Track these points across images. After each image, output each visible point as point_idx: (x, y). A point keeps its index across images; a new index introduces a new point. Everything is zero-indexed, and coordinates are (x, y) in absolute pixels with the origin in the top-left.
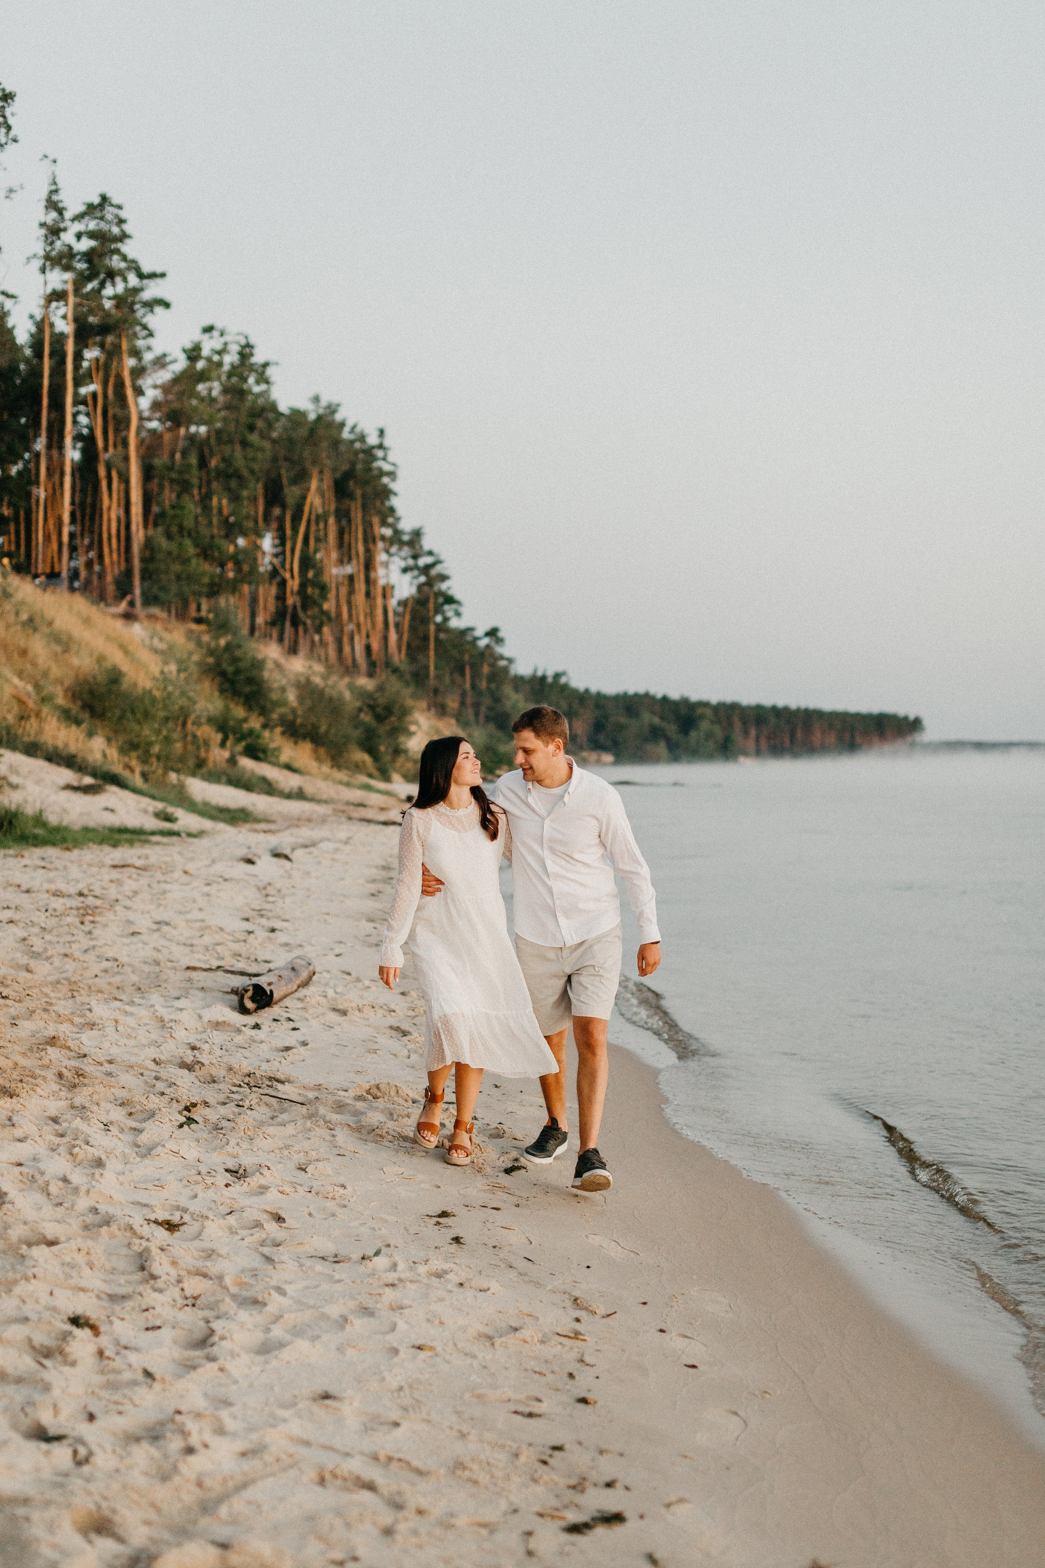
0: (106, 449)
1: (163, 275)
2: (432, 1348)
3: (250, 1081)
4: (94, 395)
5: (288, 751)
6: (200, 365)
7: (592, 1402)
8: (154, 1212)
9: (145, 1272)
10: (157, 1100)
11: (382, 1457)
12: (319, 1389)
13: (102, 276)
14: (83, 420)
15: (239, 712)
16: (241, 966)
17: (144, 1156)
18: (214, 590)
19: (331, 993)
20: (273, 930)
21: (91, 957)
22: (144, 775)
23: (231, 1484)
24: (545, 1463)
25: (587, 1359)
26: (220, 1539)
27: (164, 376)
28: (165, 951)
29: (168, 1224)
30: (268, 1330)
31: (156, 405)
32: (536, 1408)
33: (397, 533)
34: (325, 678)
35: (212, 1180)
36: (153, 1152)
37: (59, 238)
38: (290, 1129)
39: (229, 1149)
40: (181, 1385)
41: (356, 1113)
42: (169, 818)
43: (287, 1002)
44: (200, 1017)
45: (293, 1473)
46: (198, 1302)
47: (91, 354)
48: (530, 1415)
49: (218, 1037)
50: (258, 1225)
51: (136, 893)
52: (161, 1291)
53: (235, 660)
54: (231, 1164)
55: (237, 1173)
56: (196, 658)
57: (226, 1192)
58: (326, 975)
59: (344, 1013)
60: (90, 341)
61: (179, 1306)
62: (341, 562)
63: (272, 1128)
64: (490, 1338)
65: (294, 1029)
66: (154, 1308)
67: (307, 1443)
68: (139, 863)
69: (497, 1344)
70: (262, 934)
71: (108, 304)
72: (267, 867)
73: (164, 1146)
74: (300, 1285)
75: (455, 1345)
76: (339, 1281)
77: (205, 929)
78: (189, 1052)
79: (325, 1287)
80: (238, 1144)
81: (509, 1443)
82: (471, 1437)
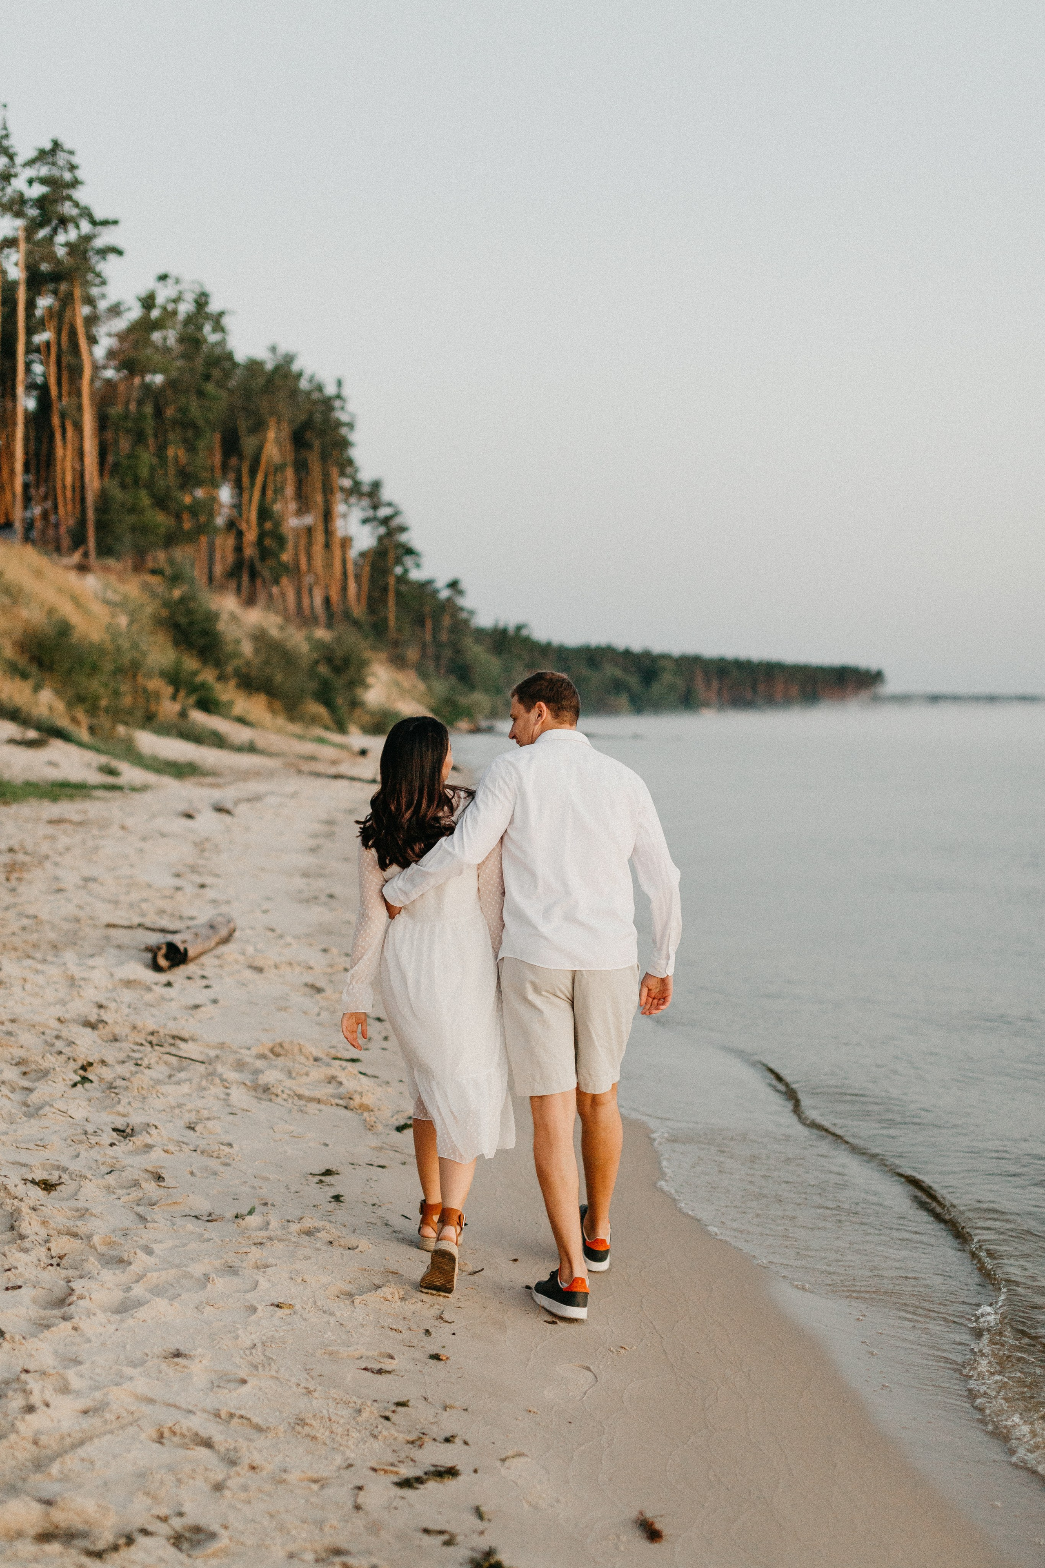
0: (60, 397)
1: (115, 222)
2: (291, 1306)
3: (154, 1040)
4: (48, 344)
5: (242, 704)
6: (155, 314)
7: (444, 1358)
8: (32, 1172)
9: (14, 1232)
10: (53, 1059)
11: (223, 1415)
12: (172, 1347)
13: (54, 222)
14: (38, 368)
15: (191, 663)
16: (164, 923)
17: (30, 1116)
18: (170, 540)
19: (250, 950)
20: (202, 886)
21: (11, 914)
22: (92, 729)
23: (68, 1441)
24: (387, 1418)
25: (446, 1316)
26: (46, 1496)
27: (121, 324)
28: (87, 908)
29: (44, 1184)
30: (129, 1289)
31: (111, 354)
32: (387, 1365)
33: (357, 484)
34: (282, 628)
35: (97, 1139)
36: (41, 1112)
37: (10, 184)
38: (185, 1088)
39: (120, 1108)
40: (32, 1344)
41: (257, 1072)
42: (112, 772)
43: (204, 959)
44: (112, 975)
45: (132, 1430)
46: (64, 1261)
47: (44, 302)
48: (380, 1372)
49: (127, 995)
50: (136, 1184)
51: (68, 849)
52: (25, 1250)
53: (189, 612)
54: (120, 1123)
55: (124, 1133)
56: (149, 609)
57: (110, 1151)
58: (249, 932)
59: (260, 970)
60: (44, 289)
61: (42, 1265)
62: (300, 512)
63: (167, 1087)
64: (351, 1295)
65: (207, 987)
66: (16, 1268)
67: (151, 1401)
68: (76, 818)
69: (357, 1302)
70: (190, 890)
71: (61, 252)
72: (207, 821)
73: (52, 1106)
74: (170, 1243)
75: (315, 1303)
76: (208, 1240)
77: (132, 884)
78: (95, 1010)
79: (194, 1246)
80: (129, 1103)
81: (354, 1399)
82: (316, 1394)
